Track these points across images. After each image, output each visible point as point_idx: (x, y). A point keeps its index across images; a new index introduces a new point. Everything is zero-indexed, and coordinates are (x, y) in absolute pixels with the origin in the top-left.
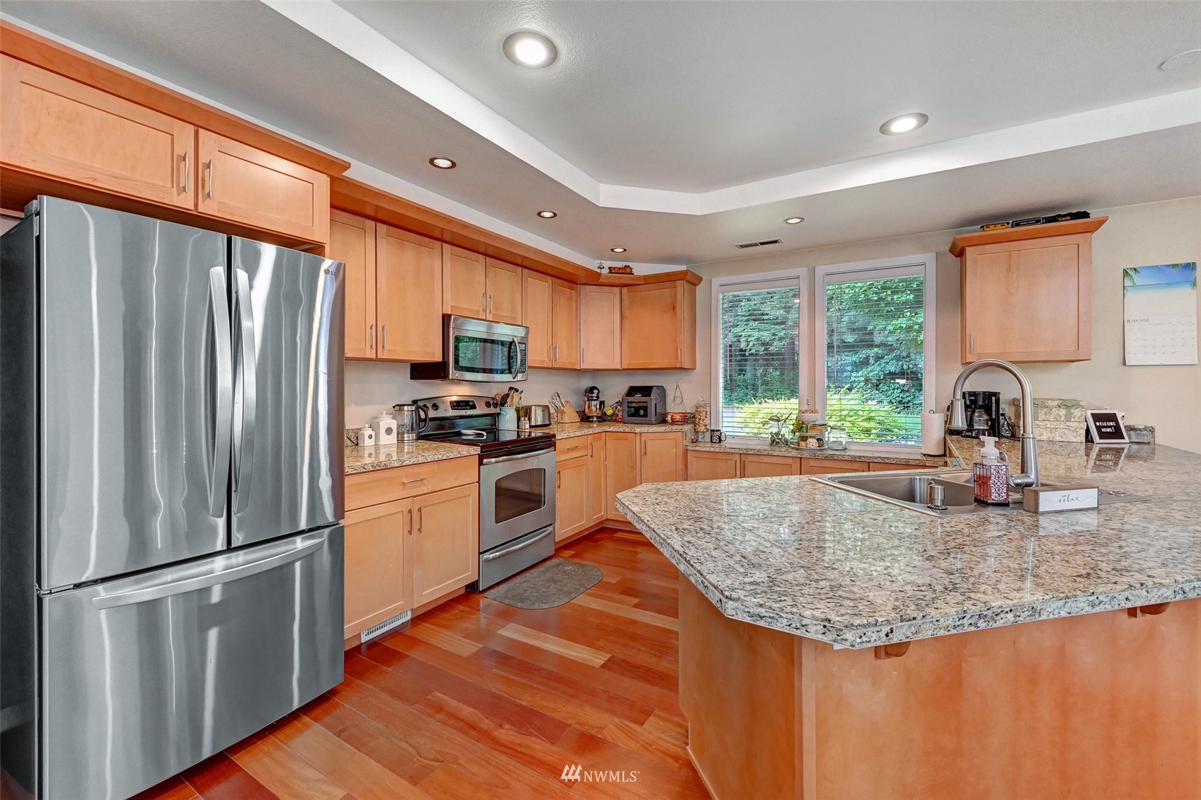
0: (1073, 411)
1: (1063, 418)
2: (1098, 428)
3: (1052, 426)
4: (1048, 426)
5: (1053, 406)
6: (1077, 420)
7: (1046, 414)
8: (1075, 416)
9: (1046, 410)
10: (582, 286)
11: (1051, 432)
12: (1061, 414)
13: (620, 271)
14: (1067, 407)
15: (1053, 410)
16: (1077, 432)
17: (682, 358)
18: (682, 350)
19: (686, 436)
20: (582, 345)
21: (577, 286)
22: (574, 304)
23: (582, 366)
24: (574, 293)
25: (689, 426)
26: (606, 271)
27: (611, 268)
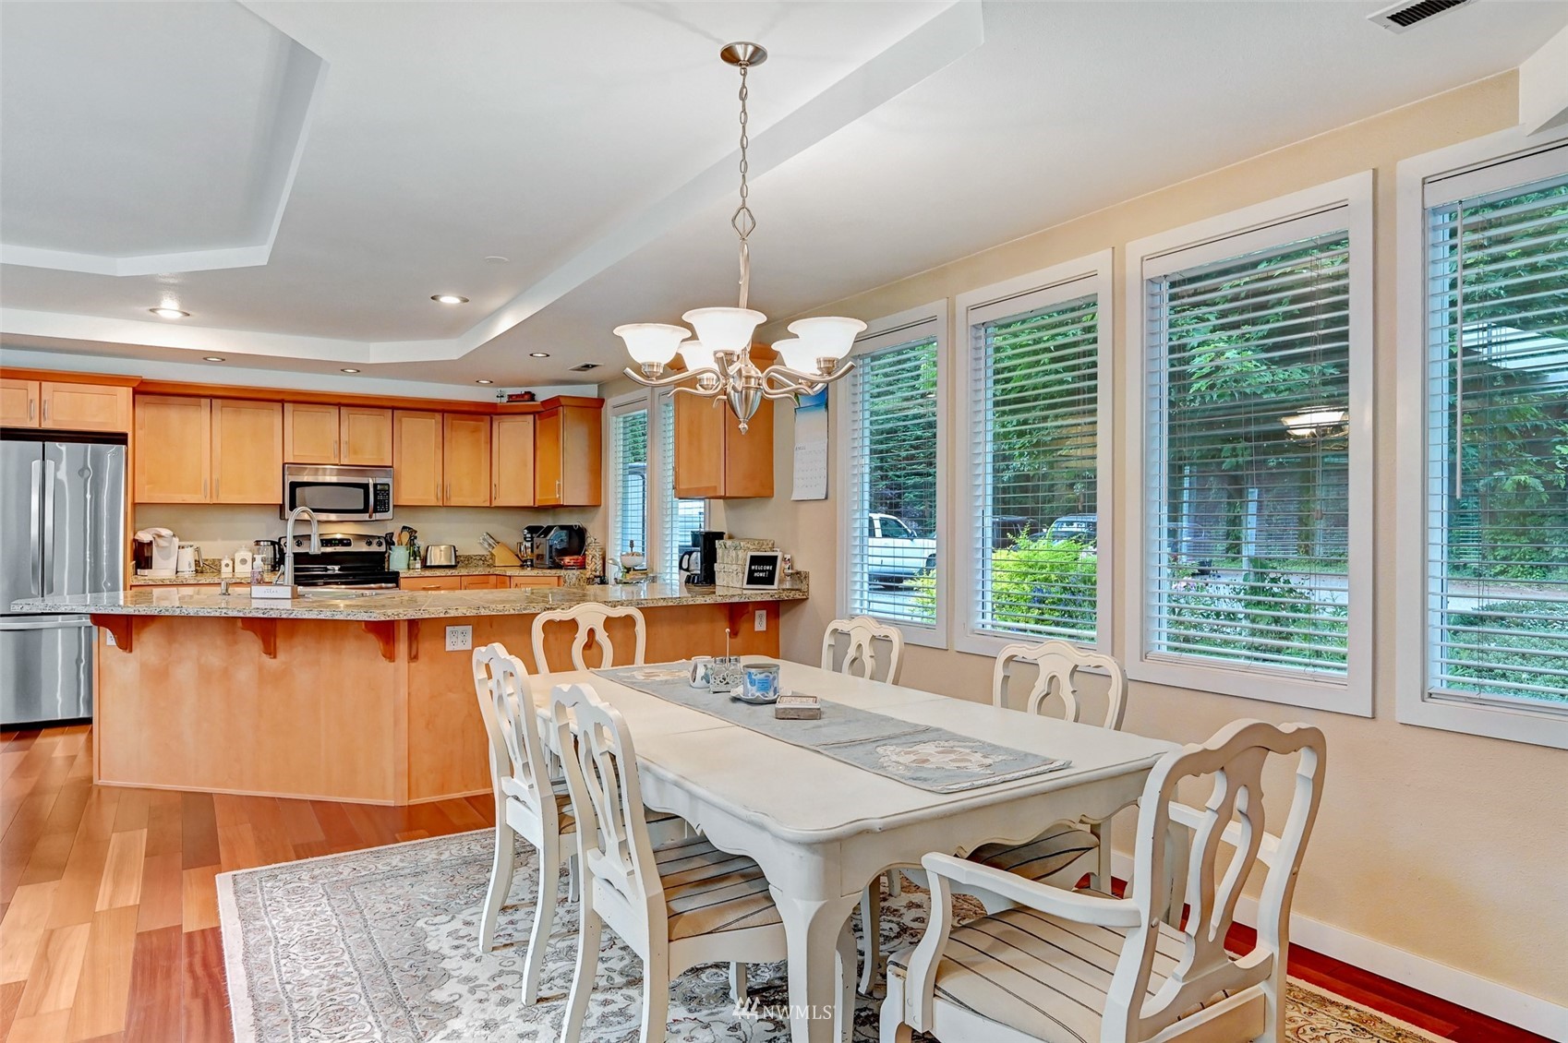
0: (738, 553)
1: (734, 562)
4: (726, 569)
5: (729, 548)
6: (740, 562)
7: (727, 557)
8: (739, 559)
9: (727, 552)
10: (494, 417)
11: (727, 577)
12: (733, 556)
13: (519, 398)
15: (730, 552)
16: (738, 576)
17: (559, 494)
18: (559, 485)
19: (565, 582)
20: (495, 481)
21: (488, 417)
22: (483, 436)
23: (493, 505)
24: (484, 425)
25: (574, 571)
26: (505, 400)
27: (510, 396)
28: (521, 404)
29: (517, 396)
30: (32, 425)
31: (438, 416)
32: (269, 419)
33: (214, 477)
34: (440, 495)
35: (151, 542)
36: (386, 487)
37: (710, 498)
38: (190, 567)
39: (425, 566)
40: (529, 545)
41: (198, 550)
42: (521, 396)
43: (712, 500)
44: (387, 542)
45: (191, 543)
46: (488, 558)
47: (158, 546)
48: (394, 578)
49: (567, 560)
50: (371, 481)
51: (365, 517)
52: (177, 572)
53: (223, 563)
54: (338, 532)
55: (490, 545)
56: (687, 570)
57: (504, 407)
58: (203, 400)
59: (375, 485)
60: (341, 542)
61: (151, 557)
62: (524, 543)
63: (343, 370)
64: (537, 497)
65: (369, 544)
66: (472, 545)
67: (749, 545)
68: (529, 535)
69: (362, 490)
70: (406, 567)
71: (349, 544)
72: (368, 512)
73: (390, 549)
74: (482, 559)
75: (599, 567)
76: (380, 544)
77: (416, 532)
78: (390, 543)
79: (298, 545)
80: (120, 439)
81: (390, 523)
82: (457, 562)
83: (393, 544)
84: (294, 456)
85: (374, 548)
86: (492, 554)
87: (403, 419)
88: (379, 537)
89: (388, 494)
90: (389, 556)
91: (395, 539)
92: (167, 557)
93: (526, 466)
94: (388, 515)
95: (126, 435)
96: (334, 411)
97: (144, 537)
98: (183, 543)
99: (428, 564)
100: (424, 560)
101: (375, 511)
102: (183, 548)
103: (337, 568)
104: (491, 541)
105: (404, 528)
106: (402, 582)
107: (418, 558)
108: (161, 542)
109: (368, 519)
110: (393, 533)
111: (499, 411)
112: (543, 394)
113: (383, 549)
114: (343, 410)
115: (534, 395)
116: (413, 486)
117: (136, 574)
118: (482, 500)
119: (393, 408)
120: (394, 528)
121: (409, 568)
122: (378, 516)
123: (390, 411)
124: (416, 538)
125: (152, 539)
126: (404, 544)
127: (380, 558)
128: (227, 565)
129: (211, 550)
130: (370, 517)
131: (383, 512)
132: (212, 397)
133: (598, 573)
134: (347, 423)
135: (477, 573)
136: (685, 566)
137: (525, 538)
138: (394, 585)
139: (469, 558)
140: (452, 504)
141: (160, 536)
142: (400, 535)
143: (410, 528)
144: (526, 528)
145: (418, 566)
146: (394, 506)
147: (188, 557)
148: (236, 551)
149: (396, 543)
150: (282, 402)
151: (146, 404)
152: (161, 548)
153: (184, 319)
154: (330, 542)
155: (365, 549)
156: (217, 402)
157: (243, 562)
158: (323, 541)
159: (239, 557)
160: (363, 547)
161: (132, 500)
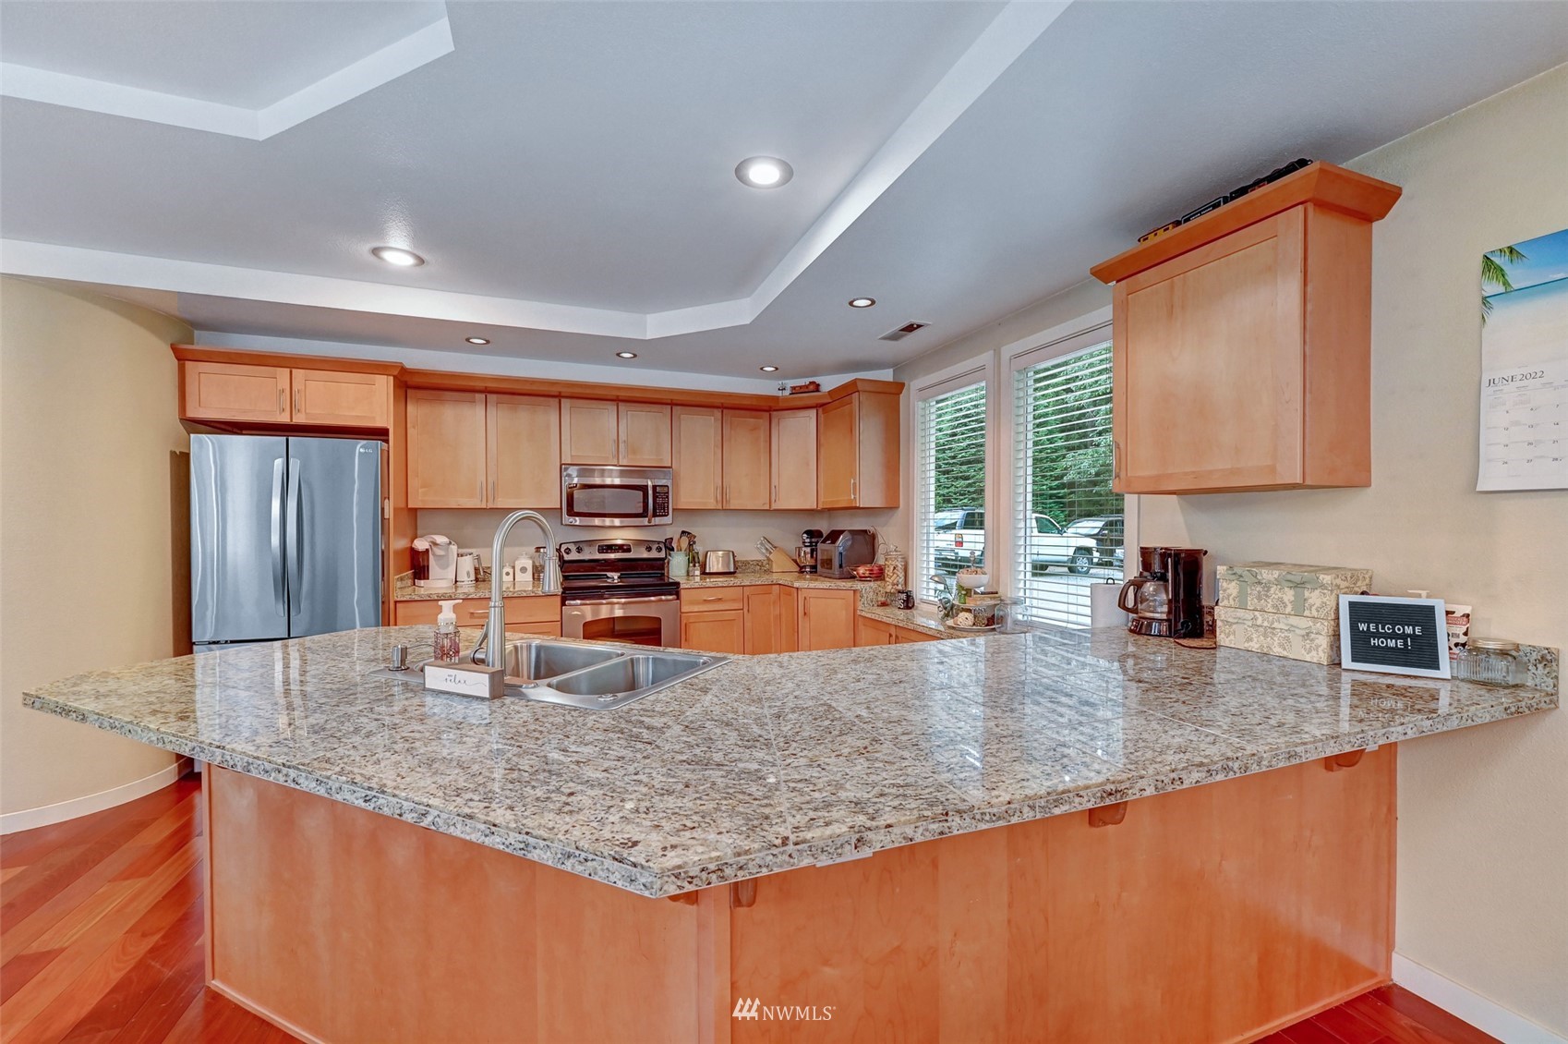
0: (1307, 594)
1: (1289, 609)
2: (1357, 636)
3: (1266, 624)
4: (1259, 622)
5: (1270, 582)
6: (1315, 614)
7: (1259, 598)
8: (1311, 606)
9: (1259, 588)
10: (775, 413)
11: (1265, 636)
12: (1286, 600)
13: (802, 390)
14: (1298, 585)
15: (1272, 590)
16: (1312, 640)
17: (855, 494)
18: (855, 483)
19: (862, 597)
20: (775, 482)
21: (767, 414)
22: (763, 435)
23: (774, 507)
24: (763, 422)
25: (872, 584)
26: (787, 393)
27: (794, 388)
28: (806, 398)
29: (801, 387)
30: (284, 418)
31: (718, 413)
32: (547, 416)
33: (489, 479)
34: (719, 498)
35: (427, 550)
36: (666, 489)
37: (1139, 493)
38: (469, 576)
39: (704, 573)
40: (808, 550)
41: (478, 558)
42: (807, 386)
43: (1142, 496)
44: (666, 547)
45: (470, 551)
46: (765, 563)
47: (434, 554)
48: (674, 589)
49: (861, 570)
50: (650, 483)
51: (645, 521)
52: (456, 581)
54: (619, 537)
55: (767, 549)
56: (1134, 611)
57: (785, 399)
59: (654, 487)
60: (621, 548)
61: (428, 567)
62: (804, 549)
64: (822, 499)
65: (649, 549)
66: (750, 550)
67: (1338, 581)
68: (808, 540)
69: (641, 493)
70: (685, 574)
71: (629, 550)
72: (646, 517)
73: (670, 555)
74: (759, 563)
75: (901, 580)
76: (659, 550)
77: (695, 537)
78: (669, 548)
79: (579, 552)
80: (381, 434)
81: (668, 527)
82: (736, 568)
83: (673, 549)
84: (571, 456)
85: (654, 554)
86: (769, 559)
87: (682, 416)
88: (659, 542)
89: (668, 497)
90: (668, 563)
91: (674, 545)
92: (445, 567)
93: (808, 464)
94: (668, 520)
95: (385, 431)
96: (612, 408)
97: (420, 545)
98: (461, 551)
99: (707, 571)
100: (703, 566)
101: (655, 515)
102: (462, 556)
103: (616, 575)
104: (768, 546)
105: (683, 532)
106: (683, 593)
107: (697, 565)
108: (439, 552)
109: (647, 523)
110: (672, 539)
111: (781, 405)
112: (829, 383)
113: (662, 555)
114: (622, 407)
115: (818, 385)
116: (691, 490)
117: (414, 584)
118: (761, 503)
119: (672, 404)
120: (673, 532)
121: (688, 575)
122: (657, 520)
123: (669, 407)
124: (694, 543)
125: (428, 547)
126: (683, 550)
127: (659, 566)
128: (507, 574)
130: (649, 521)
131: (662, 516)
132: (487, 391)
133: (900, 587)
134: (625, 421)
135: (759, 583)
136: (1130, 604)
137: (804, 542)
138: (674, 597)
139: (746, 563)
140: (732, 508)
141: (435, 544)
142: (679, 541)
143: (689, 533)
144: (805, 532)
145: (698, 573)
146: (674, 509)
147: (467, 565)
148: (517, 559)
149: (675, 549)
150: (559, 396)
151: (418, 400)
152: (438, 557)
153: (419, 270)
154: (610, 548)
155: (645, 555)
156: (492, 398)
157: (524, 570)
158: (602, 546)
159: (519, 565)
160: (642, 553)
161: (403, 505)
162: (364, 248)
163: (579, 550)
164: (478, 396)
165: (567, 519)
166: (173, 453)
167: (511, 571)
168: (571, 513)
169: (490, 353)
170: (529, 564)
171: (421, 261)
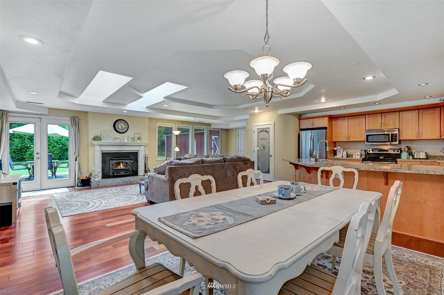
10: (442, 107)
20: (442, 130)
21: (439, 108)
22: (437, 115)
23: (441, 138)
26: (442, 101)
30: (312, 127)
31: (417, 111)
32: (362, 120)
33: (348, 135)
34: (418, 136)
35: (336, 150)
36: (396, 135)
38: (345, 156)
39: (413, 158)
41: (347, 152)
44: (400, 150)
45: (346, 150)
46: (443, 157)
50: (390, 133)
52: (342, 157)
53: (353, 155)
54: (384, 148)
55: (443, 152)
58: (346, 117)
59: (392, 134)
60: (385, 151)
61: (337, 153)
63: (375, 104)
69: (388, 136)
71: (388, 151)
73: (401, 153)
74: (441, 157)
80: (326, 128)
82: (428, 158)
83: (402, 151)
84: (368, 128)
85: (396, 152)
87: (403, 114)
88: (398, 149)
89: (397, 137)
90: (401, 155)
92: (340, 153)
94: (397, 143)
95: (327, 127)
96: (380, 115)
97: (335, 149)
98: (344, 150)
99: (415, 158)
100: (413, 156)
101: (392, 141)
107: (411, 156)
110: (402, 148)
113: (399, 152)
114: (383, 114)
116: (407, 134)
117: (334, 156)
120: (400, 146)
122: (394, 143)
123: (398, 112)
124: (411, 149)
126: (406, 151)
127: (398, 155)
128: (354, 156)
129: (350, 152)
130: (390, 143)
132: (348, 116)
134: (384, 118)
139: (431, 156)
140: (422, 139)
141: (338, 149)
142: (405, 149)
143: (408, 147)
145: (411, 158)
146: (399, 140)
147: (345, 153)
148: (356, 152)
149: (403, 151)
150: (365, 115)
151: (335, 120)
152: (338, 151)
153: (326, 101)
154: (382, 150)
155: (393, 152)
156: (349, 118)
157: (358, 155)
158: (379, 150)
159: (357, 154)
160: (392, 152)
161: (331, 141)
162: (318, 101)
163: (372, 151)
164: (347, 118)
165: (366, 143)
166: (298, 134)
167: (355, 155)
168: (367, 141)
169: (345, 109)
170: (359, 154)
171: (326, 100)
